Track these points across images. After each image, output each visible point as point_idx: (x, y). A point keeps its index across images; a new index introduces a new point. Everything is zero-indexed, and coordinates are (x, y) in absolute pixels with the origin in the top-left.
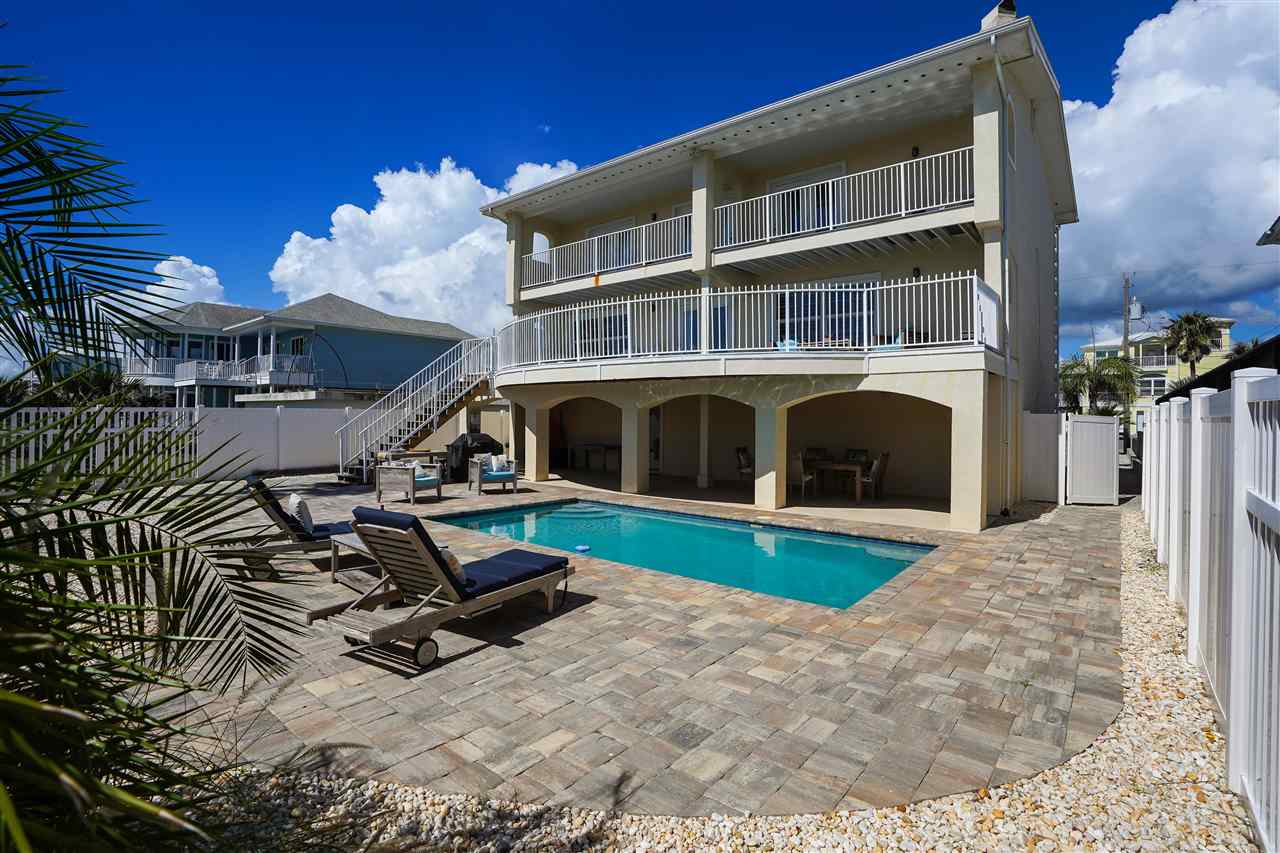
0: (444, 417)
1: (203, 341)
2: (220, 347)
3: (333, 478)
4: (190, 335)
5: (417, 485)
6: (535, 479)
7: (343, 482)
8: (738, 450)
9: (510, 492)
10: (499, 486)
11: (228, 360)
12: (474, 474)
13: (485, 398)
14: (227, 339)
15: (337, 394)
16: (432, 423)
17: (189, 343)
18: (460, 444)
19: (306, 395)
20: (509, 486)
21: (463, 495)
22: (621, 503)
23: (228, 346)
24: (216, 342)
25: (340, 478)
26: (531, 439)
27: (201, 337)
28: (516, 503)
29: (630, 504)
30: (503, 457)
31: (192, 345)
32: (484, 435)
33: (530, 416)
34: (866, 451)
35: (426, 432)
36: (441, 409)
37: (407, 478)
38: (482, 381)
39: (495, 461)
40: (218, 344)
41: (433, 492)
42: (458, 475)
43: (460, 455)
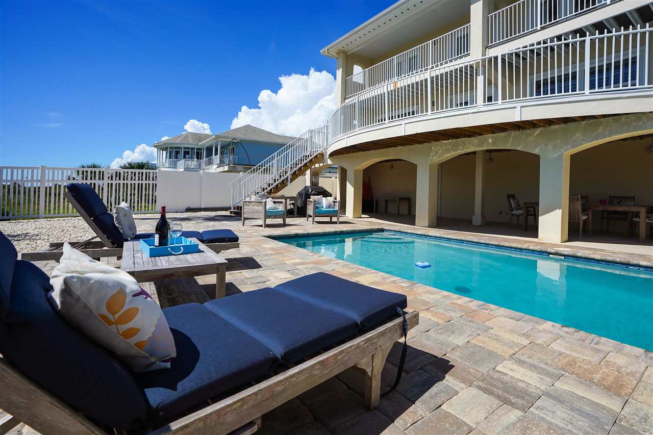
0: (295, 175)
1: (190, 151)
2: (198, 153)
3: (227, 213)
4: (184, 148)
5: (268, 214)
6: (352, 217)
7: (232, 215)
8: (509, 196)
9: (335, 223)
10: (328, 219)
11: (201, 159)
12: (310, 210)
13: (321, 164)
14: (201, 149)
15: (239, 168)
16: (287, 179)
17: (184, 151)
18: (304, 192)
19: (224, 169)
20: (334, 219)
21: (302, 224)
22: (419, 233)
23: (201, 153)
24: (195, 151)
25: (231, 212)
26: (350, 190)
27: (189, 148)
28: (338, 230)
29: (426, 234)
30: (331, 199)
31: (186, 153)
32: (320, 187)
33: (350, 175)
34: (634, 197)
35: (284, 184)
36: (293, 171)
37: (261, 208)
38: (319, 154)
39: (325, 202)
40: (197, 152)
41: (280, 221)
42: (301, 212)
43: (303, 200)
